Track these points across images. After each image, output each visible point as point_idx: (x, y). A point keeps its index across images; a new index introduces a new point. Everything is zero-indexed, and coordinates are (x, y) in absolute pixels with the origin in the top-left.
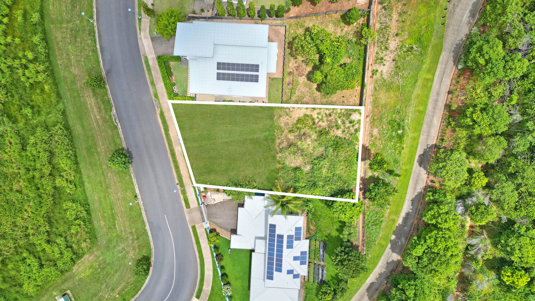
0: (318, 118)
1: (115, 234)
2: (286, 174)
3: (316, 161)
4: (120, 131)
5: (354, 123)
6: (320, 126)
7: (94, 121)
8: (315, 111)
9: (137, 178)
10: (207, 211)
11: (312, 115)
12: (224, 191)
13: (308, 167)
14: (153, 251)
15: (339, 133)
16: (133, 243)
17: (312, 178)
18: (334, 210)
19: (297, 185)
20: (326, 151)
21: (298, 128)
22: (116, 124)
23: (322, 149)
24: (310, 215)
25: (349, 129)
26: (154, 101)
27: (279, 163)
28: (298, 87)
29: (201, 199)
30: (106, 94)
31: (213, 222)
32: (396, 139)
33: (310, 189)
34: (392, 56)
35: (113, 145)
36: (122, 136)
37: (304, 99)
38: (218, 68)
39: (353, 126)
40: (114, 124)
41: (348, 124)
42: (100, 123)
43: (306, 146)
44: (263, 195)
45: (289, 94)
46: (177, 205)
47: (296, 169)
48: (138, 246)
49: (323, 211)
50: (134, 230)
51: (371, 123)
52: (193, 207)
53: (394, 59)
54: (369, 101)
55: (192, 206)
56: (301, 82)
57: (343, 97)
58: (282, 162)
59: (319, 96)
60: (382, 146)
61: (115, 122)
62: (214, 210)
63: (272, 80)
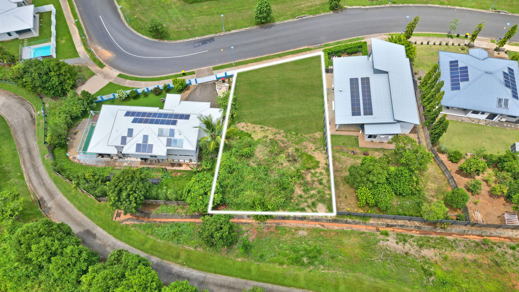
0: (316, 173)
1: (194, 15)
4: (291, 20)
5: (312, 207)
6: (306, 174)
7: (299, 3)
8: (324, 170)
9: (245, 31)
11: (318, 167)
14: (174, 42)
15: (299, 192)
16: (184, 27)
21: (301, 155)
22: (297, 17)
25: (305, 202)
26: (321, 44)
30: (324, 11)
31: (196, 88)
32: (293, 255)
34: (412, 252)
35: (278, 15)
36: (286, 21)
37: (338, 163)
38: (362, 79)
39: (309, 206)
40: (297, 16)
41: (310, 201)
42: (298, 7)
43: (280, 161)
46: (217, 60)
48: (180, 31)
50: (196, 28)
53: (408, 254)
57: (346, 197)
59: (343, 175)
61: (299, 17)
62: (209, 89)
63: (355, 139)
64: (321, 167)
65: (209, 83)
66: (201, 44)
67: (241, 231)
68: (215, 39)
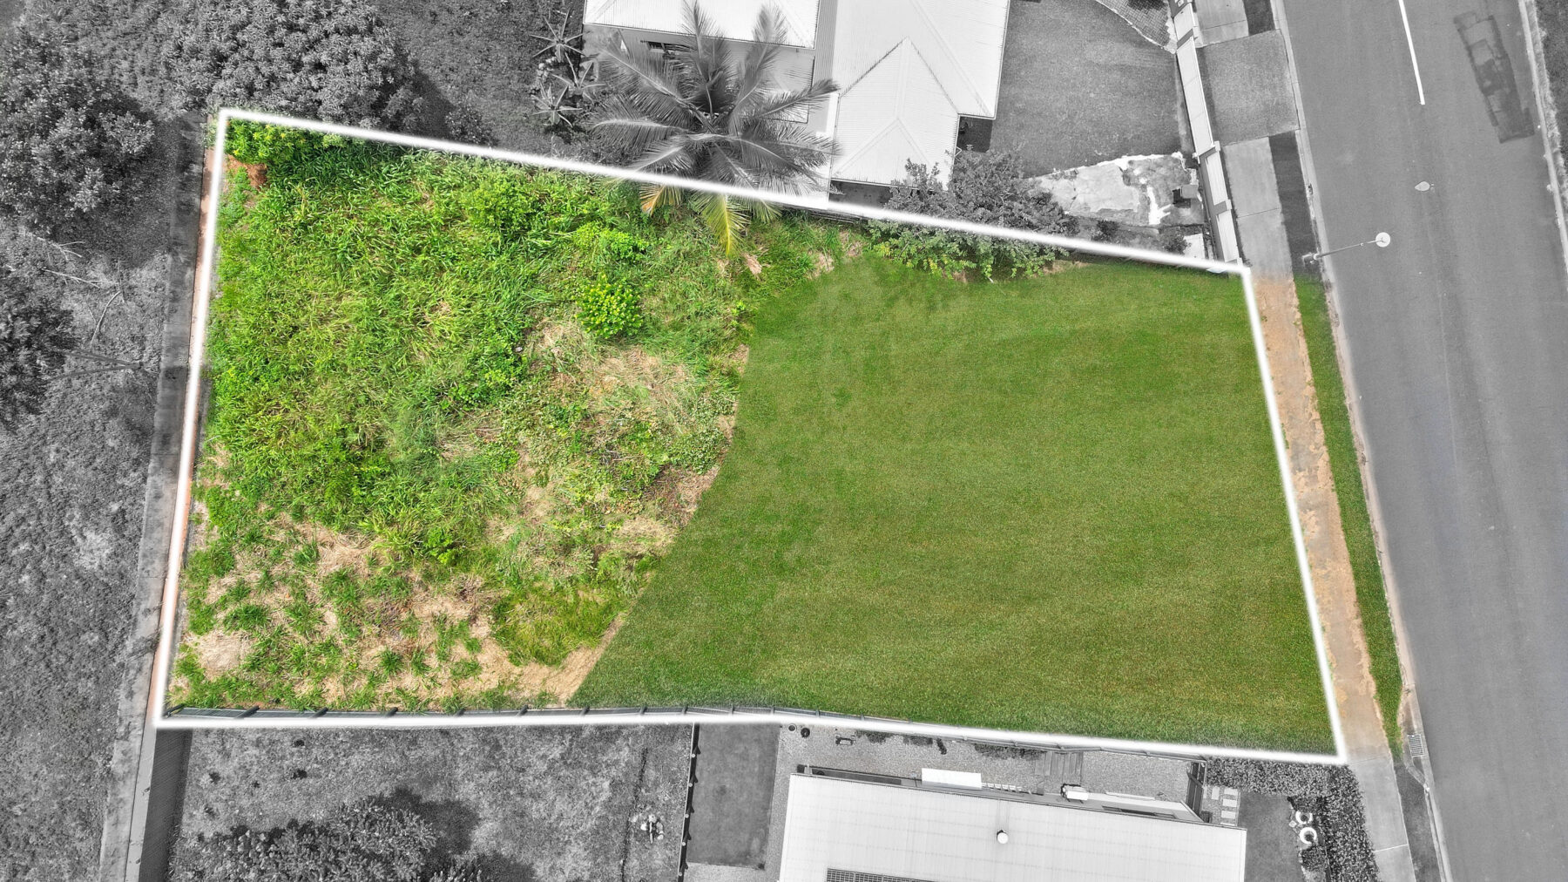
0: (473, 646)
2: (692, 310)
3: (496, 377)
5: (231, 608)
6: (462, 594)
8: (494, 684)
10: (1172, 112)
11: (515, 658)
12: (1071, 226)
13: (552, 340)
15: (339, 553)
17: (524, 270)
18: (366, 45)
19: (622, 237)
20: (432, 441)
21: (607, 581)
23: (461, 450)
24: (559, 43)
25: (268, 575)
26: (1425, 763)
27: (731, 374)
28: (590, 824)
29: (1203, 188)
31: (1142, 44)
33: (537, 204)
37: (556, 753)
39: (241, 592)
41: (277, 601)
43: (563, 474)
44: (842, 190)
45: (651, 773)
46: (1349, 158)
47: (622, 338)
49: (473, 60)
51: (126, 606)
52: (1252, 143)
54: (135, 742)
55: (1261, 148)
56: (576, 849)
57: (302, 774)
58: (714, 378)
59: (460, 773)
60: (52, 458)
62: (1133, 117)
63: (748, 853)
64: (517, 670)
65: (1179, 117)
66: (1483, 57)
67: (133, 263)
68: (1521, 145)
